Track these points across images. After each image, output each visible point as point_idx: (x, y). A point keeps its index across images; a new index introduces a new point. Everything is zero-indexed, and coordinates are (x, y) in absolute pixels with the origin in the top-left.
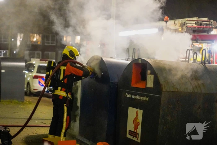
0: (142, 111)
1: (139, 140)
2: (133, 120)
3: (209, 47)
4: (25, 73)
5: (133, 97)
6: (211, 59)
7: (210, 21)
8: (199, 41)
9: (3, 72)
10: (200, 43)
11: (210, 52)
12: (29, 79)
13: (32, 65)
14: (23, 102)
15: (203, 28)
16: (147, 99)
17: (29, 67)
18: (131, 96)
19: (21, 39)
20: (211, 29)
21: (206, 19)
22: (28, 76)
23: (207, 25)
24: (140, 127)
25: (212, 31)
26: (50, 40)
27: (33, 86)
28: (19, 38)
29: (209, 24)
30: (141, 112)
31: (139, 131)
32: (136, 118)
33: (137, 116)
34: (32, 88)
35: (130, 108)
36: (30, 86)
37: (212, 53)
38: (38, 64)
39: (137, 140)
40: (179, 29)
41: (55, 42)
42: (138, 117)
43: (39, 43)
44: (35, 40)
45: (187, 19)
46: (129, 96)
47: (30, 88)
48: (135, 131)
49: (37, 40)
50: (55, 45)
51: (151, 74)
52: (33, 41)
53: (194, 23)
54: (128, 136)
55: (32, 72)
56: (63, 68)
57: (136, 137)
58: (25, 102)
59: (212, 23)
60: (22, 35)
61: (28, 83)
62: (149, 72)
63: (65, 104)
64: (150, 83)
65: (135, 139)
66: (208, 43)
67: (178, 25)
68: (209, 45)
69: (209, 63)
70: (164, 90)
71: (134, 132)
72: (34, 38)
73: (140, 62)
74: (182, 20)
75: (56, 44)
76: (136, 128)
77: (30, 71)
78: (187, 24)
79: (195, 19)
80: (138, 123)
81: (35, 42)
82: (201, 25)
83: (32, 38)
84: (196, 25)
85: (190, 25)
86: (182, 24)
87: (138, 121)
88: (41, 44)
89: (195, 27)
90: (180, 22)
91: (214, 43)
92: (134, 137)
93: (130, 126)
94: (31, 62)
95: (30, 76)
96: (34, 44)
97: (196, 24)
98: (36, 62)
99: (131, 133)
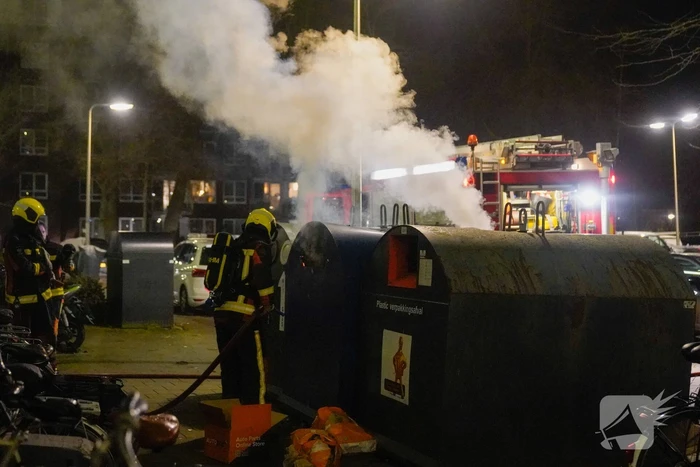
0: (411, 337)
1: (406, 401)
2: (392, 357)
3: (566, 198)
4: (173, 264)
5: (392, 307)
6: (572, 224)
7: (567, 143)
8: (543, 187)
9: (126, 264)
10: (548, 190)
11: (569, 208)
12: (183, 277)
13: (191, 248)
14: (170, 328)
15: (554, 157)
16: (420, 312)
17: (185, 252)
18: (389, 307)
19: (172, 193)
20: (569, 161)
21: (559, 138)
22: (182, 270)
23: (560, 149)
24: (407, 371)
25: (572, 163)
26: (234, 193)
27: (193, 294)
28: (166, 190)
29: (565, 149)
30: (408, 340)
31: (405, 380)
32: (399, 354)
33: (401, 348)
34: (191, 297)
35: (385, 332)
36: (186, 293)
37: (573, 211)
38: (203, 246)
39: (401, 401)
40: (500, 160)
41: (245, 197)
42: (404, 351)
43: (210, 200)
44: (201, 193)
45: (517, 139)
46: (383, 305)
47: (186, 298)
48: (398, 382)
49: (205, 193)
50: (244, 203)
51: (427, 257)
52: (197, 197)
53: (534, 147)
54: (384, 392)
55: (191, 262)
56: (249, 253)
57: (400, 393)
58: (176, 327)
59: (573, 147)
60: (173, 184)
61: (183, 288)
62: (423, 253)
63: (257, 332)
64: (425, 278)
65: (397, 397)
66: (564, 190)
67: (499, 152)
68: (567, 193)
69: (568, 231)
70: (454, 290)
71: (395, 383)
72: (198, 189)
73: (405, 233)
74: (507, 141)
75: (248, 202)
76: (399, 374)
77: (187, 260)
78: (517, 149)
79: (535, 138)
80: (404, 363)
81: (201, 198)
82: (547, 150)
83: (194, 189)
84: (537, 152)
85: (525, 152)
86: (506, 152)
87: (402, 359)
88: (215, 202)
89: (535, 156)
90: (503, 147)
91: (577, 188)
92: (395, 393)
93: (388, 372)
94: (187, 242)
95: (187, 271)
96: (199, 202)
97: (536, 149)
98: (200, 241)
99: (389, 385)
